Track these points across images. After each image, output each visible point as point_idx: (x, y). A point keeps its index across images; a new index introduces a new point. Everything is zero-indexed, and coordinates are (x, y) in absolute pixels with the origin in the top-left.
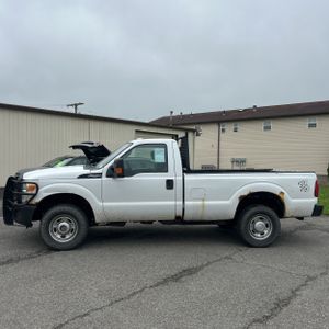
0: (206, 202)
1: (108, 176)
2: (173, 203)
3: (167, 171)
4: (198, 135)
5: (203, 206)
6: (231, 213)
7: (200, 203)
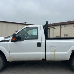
0: (56, 53)
1: (12, 41)
2: (41, 53)
3: (38, 39)
4: (55, 28)
5: (55, 54)
6: (68, 58)
7: (53, 53)
